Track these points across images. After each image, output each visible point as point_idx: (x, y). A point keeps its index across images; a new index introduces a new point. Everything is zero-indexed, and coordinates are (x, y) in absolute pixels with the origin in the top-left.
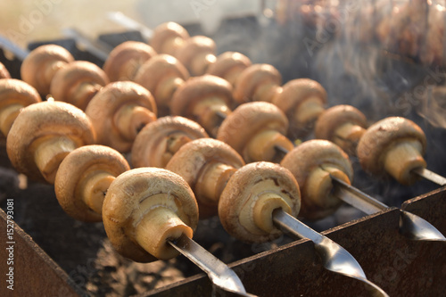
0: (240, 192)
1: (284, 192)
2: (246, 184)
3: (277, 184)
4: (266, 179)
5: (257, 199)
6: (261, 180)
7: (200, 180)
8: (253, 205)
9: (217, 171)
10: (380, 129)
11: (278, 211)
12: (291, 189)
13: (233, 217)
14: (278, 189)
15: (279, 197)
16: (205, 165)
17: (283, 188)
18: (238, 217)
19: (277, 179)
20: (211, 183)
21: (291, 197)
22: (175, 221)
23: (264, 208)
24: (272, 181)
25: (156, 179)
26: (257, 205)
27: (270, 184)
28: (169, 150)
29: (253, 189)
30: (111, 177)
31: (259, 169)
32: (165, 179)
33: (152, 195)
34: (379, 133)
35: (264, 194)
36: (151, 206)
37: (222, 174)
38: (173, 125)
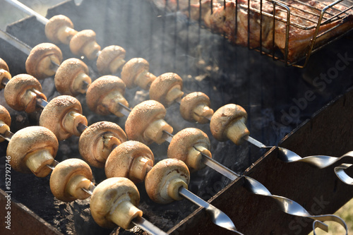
0: (160, 181)
1: (182, 175)
2: (162, 176)
3: (178, 172)
4: (173, 171)
5: (169, 183)
6: (170, 172)
7: (131, 169)
8: (167, 186)
9: (141, 164)
10: (223, 115)
11: (181, 187)
12: (185, 173)
13: (157, 194)
14: (179, 175)
15: (180, 180)
16: (133, 160)
17: (181, 173)
18: (159, 194)
19: (177, 169)
20: (138, 171)
21: (186, 177)
22: (134, 210)
23: (174, 188)
24: (176, 171)
25: (119, 188)
26: (169, 187)
27: (175, 173)
28: (105, 146)
29: (166, 178)
30: (85, 179)
31: (168, 166)
32: (124, 186)
33: (119, 197)
34: (222, 118)
35: (172, 180)
36: (119, 202)
37: (144, 166)
38: (103, 128)
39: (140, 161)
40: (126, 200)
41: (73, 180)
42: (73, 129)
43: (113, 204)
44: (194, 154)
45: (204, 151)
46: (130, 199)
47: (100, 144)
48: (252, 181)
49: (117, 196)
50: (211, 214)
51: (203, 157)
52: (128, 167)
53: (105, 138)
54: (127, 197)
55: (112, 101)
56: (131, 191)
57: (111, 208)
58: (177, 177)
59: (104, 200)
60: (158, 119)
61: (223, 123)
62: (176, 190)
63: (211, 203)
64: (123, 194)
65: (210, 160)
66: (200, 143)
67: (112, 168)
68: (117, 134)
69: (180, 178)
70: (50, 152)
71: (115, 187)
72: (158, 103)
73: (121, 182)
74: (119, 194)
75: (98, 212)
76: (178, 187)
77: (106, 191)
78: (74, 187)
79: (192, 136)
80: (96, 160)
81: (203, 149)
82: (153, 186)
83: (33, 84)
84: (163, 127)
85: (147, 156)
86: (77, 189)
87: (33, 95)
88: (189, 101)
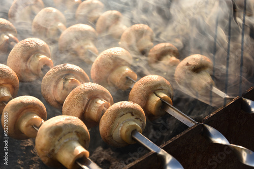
0: (113, 123)
1: (136, 118)
2: (115, 118)
3: (133, 115)
4: (127, 113)
5: (122, 125)
6: (124, 114)
7: (87, 111)
8: (120, 129)
9: (97, 105)
10: (188, 64)
11: (134, 131)
12: (140, 116)
13: (109, 136)
14: (133, 118)
15: (134, 123)
16: (89, 101)
17: (135, 116)
18: (111, 136)
19: (132, 112)
20: (94, 112)
21: (141, 121)
23: (127, 131)
24: (130, 114)
25: (65, 125)
26: (122, 129)
27: (129, 116)
28: (64, 87)
29: (120, 120)
30: (36, 117)
31: (122, 108)
32: (71, 124)
33: (64, 135)
34: (186, 67)
35: (126, 122)
36: (63, 140)
37: (100, 108)
38: (65, 70)
39: (96, 103)
40: (74, 140)
41: (24, 117)
42: (38, 70)
43: (57, 143)
44: (155, 100)
45: (164, 97)
46: (78, 138)
48: (211, 129)
49: (62, 134)
50: (162, 159)
51: (163, 104)
52: (83, 108)
53: (66, 80)
54: (74, 136)
55: (82, 47)
56: (78, 130)
57: (55, 146)
58: (131, 120)
59: (47, 137)
60: (123, 65)
62: (129, 133)
63: (163, 148)
64: (69, 132)
65: (171, 107)
66: (161, 90)
67: (67, 108)
68: (79, 77)
69: (135, 121)
70: (9, 90)
71: (60, 124)
72: (123, 50)
73: (68, 119)
74: (64, 132)
75: (42, 150)
76: (131, 130)
77: (50, 128)
78: (24, 124)
79: (153, 82)
80: (56, 101)
81: (163, 95)
82: (105, 128)
83: (8, 28)
84: (126, 73)
85: (105, 99)
86: (27, 126)
87: (6, 37)
88: (156, 51)
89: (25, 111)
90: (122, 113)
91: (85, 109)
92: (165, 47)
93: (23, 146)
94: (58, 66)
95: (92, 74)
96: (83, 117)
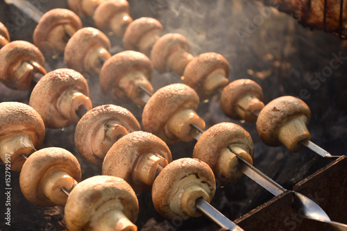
0: (170, 187)
1: (203, 182)
2: (174, 180)
3: (198, 177)
4: (190, 175)
5: (183, 191)
6: (186, 176)
7: (135, 170)
8: (180, 196)
9: (149, 162)
10: (275, 109)
11: (199, 199)
12: (208, 180)
13: (165, 206)
14: (198, 181)
15: (199, 189)
16: (139, 157)
17: (202, 179)
18: (168, 205)
19: (197, 173)
20: (144, 172)
21: (209, 185)
23: (189, 199)
24: (194, 176)
25: (106, 189)
26: (183, 196)
27: (192, 178)
28: (106, 137)
29: (178, 184)
30: (66, 176)
31: (183, 167)
32: (113, 188)
33: (104, 202)
34: (273, 113)
35: (188, 187)
36: (104, 209)
37: (154, 166)
38: (108, 113)
39: (149, 159)
40: (117, 209)
41: (49, 177)
42: (71, 112)
43: (93, 212)
44: (228, 157)
45: (241, 153)
46: (122, 207)
47: (101, 133)
48: (305, 200)
49: (101, 201)
51: (240, 163)
52: (131, 166)
53: (108, 126)
54: (118, 204)
55: (131, 82)
56: (123, 196)
57: (91, 217)
58: (196, 184)
59: (81, 205)
60: (186, 109)
61: (274, 120)
62: (192, 202)
63: (238, 224)
64: (111, 199)
65: (250, 167)
66: (238, 144)
67: (109, 165)
68: (126, 123)
69: (201, 186)
70: (30, 139)
71: (99, 188)
72: (188, 87)
73: (110, 181)
74: (104, 198)
75: (73, 222)
76: (195, 198)
77: (85, 192)
78: (50, 186)
79: (227, 132)
80: (94, 155)
81: (240, 151)
82: (160, 194)
83: (32, 54)
84: (191, 119)
85: (161, 154)
86: (54, 189)
87: (30, 67)
88: (232, 90)
89: (52, 168)
90: (184, 174)
91: (134, 167)
92: (244, 85)
93: (48, 216)
94: (99, 108)
95: (143, 120)
96: (130, 178)
